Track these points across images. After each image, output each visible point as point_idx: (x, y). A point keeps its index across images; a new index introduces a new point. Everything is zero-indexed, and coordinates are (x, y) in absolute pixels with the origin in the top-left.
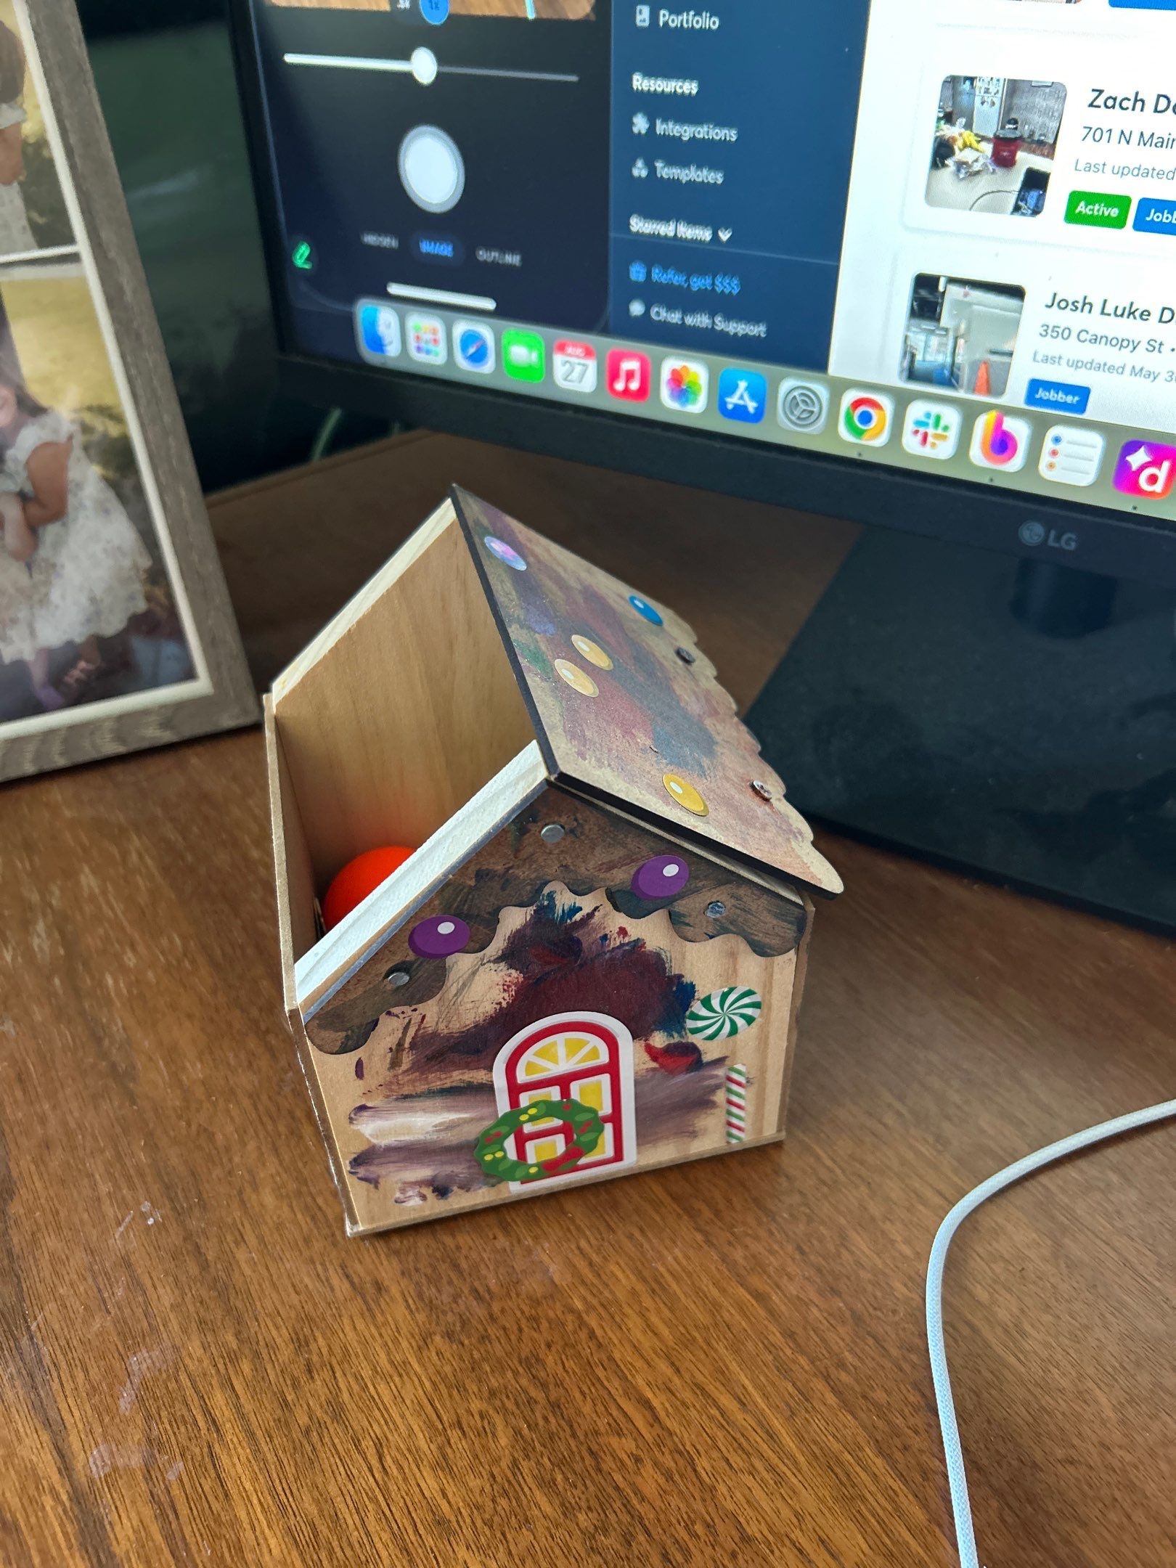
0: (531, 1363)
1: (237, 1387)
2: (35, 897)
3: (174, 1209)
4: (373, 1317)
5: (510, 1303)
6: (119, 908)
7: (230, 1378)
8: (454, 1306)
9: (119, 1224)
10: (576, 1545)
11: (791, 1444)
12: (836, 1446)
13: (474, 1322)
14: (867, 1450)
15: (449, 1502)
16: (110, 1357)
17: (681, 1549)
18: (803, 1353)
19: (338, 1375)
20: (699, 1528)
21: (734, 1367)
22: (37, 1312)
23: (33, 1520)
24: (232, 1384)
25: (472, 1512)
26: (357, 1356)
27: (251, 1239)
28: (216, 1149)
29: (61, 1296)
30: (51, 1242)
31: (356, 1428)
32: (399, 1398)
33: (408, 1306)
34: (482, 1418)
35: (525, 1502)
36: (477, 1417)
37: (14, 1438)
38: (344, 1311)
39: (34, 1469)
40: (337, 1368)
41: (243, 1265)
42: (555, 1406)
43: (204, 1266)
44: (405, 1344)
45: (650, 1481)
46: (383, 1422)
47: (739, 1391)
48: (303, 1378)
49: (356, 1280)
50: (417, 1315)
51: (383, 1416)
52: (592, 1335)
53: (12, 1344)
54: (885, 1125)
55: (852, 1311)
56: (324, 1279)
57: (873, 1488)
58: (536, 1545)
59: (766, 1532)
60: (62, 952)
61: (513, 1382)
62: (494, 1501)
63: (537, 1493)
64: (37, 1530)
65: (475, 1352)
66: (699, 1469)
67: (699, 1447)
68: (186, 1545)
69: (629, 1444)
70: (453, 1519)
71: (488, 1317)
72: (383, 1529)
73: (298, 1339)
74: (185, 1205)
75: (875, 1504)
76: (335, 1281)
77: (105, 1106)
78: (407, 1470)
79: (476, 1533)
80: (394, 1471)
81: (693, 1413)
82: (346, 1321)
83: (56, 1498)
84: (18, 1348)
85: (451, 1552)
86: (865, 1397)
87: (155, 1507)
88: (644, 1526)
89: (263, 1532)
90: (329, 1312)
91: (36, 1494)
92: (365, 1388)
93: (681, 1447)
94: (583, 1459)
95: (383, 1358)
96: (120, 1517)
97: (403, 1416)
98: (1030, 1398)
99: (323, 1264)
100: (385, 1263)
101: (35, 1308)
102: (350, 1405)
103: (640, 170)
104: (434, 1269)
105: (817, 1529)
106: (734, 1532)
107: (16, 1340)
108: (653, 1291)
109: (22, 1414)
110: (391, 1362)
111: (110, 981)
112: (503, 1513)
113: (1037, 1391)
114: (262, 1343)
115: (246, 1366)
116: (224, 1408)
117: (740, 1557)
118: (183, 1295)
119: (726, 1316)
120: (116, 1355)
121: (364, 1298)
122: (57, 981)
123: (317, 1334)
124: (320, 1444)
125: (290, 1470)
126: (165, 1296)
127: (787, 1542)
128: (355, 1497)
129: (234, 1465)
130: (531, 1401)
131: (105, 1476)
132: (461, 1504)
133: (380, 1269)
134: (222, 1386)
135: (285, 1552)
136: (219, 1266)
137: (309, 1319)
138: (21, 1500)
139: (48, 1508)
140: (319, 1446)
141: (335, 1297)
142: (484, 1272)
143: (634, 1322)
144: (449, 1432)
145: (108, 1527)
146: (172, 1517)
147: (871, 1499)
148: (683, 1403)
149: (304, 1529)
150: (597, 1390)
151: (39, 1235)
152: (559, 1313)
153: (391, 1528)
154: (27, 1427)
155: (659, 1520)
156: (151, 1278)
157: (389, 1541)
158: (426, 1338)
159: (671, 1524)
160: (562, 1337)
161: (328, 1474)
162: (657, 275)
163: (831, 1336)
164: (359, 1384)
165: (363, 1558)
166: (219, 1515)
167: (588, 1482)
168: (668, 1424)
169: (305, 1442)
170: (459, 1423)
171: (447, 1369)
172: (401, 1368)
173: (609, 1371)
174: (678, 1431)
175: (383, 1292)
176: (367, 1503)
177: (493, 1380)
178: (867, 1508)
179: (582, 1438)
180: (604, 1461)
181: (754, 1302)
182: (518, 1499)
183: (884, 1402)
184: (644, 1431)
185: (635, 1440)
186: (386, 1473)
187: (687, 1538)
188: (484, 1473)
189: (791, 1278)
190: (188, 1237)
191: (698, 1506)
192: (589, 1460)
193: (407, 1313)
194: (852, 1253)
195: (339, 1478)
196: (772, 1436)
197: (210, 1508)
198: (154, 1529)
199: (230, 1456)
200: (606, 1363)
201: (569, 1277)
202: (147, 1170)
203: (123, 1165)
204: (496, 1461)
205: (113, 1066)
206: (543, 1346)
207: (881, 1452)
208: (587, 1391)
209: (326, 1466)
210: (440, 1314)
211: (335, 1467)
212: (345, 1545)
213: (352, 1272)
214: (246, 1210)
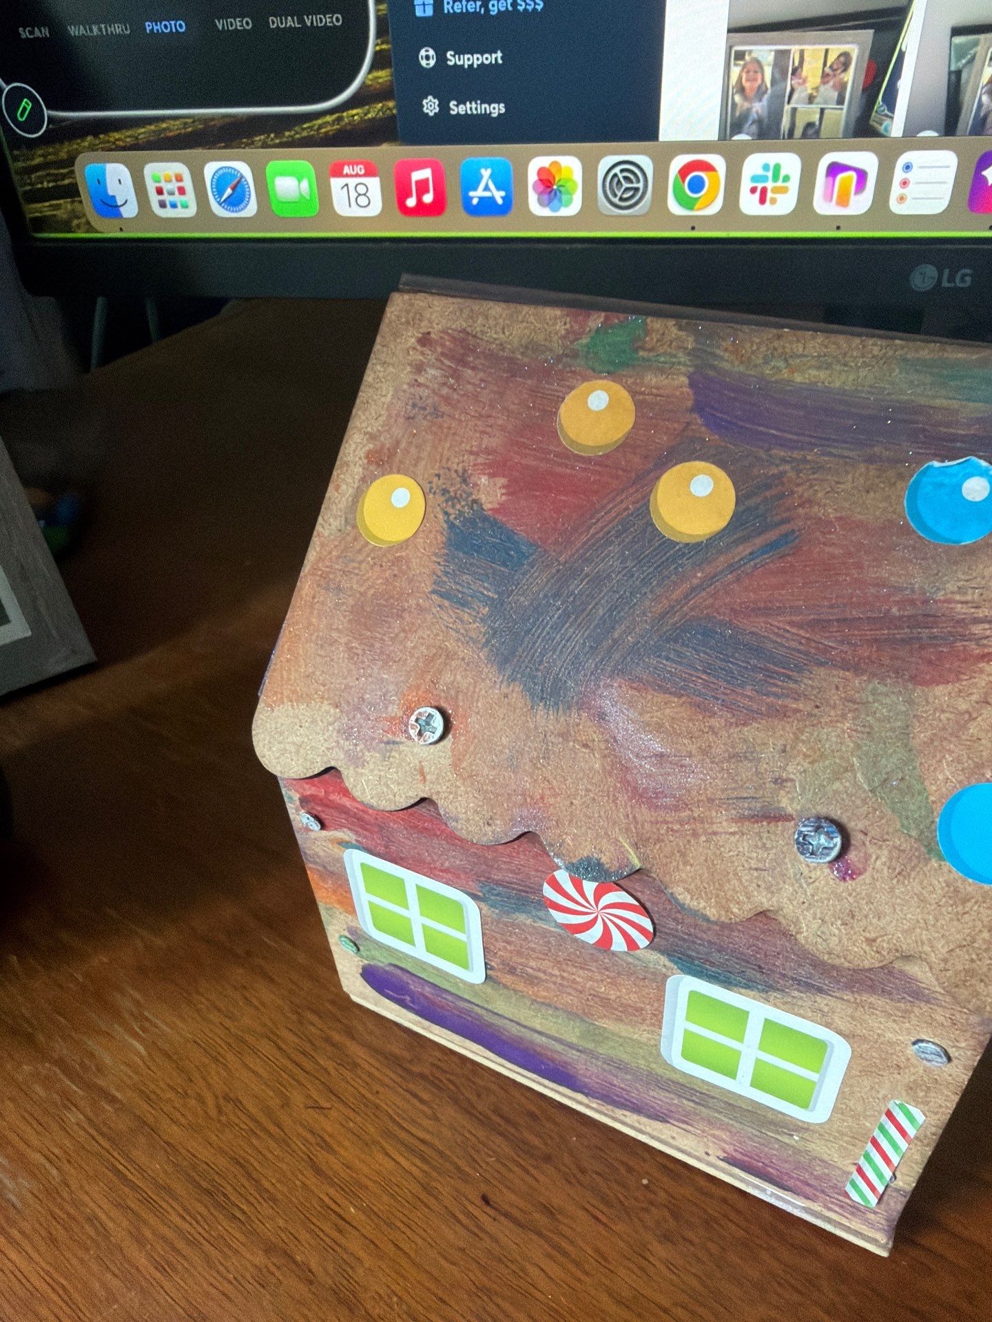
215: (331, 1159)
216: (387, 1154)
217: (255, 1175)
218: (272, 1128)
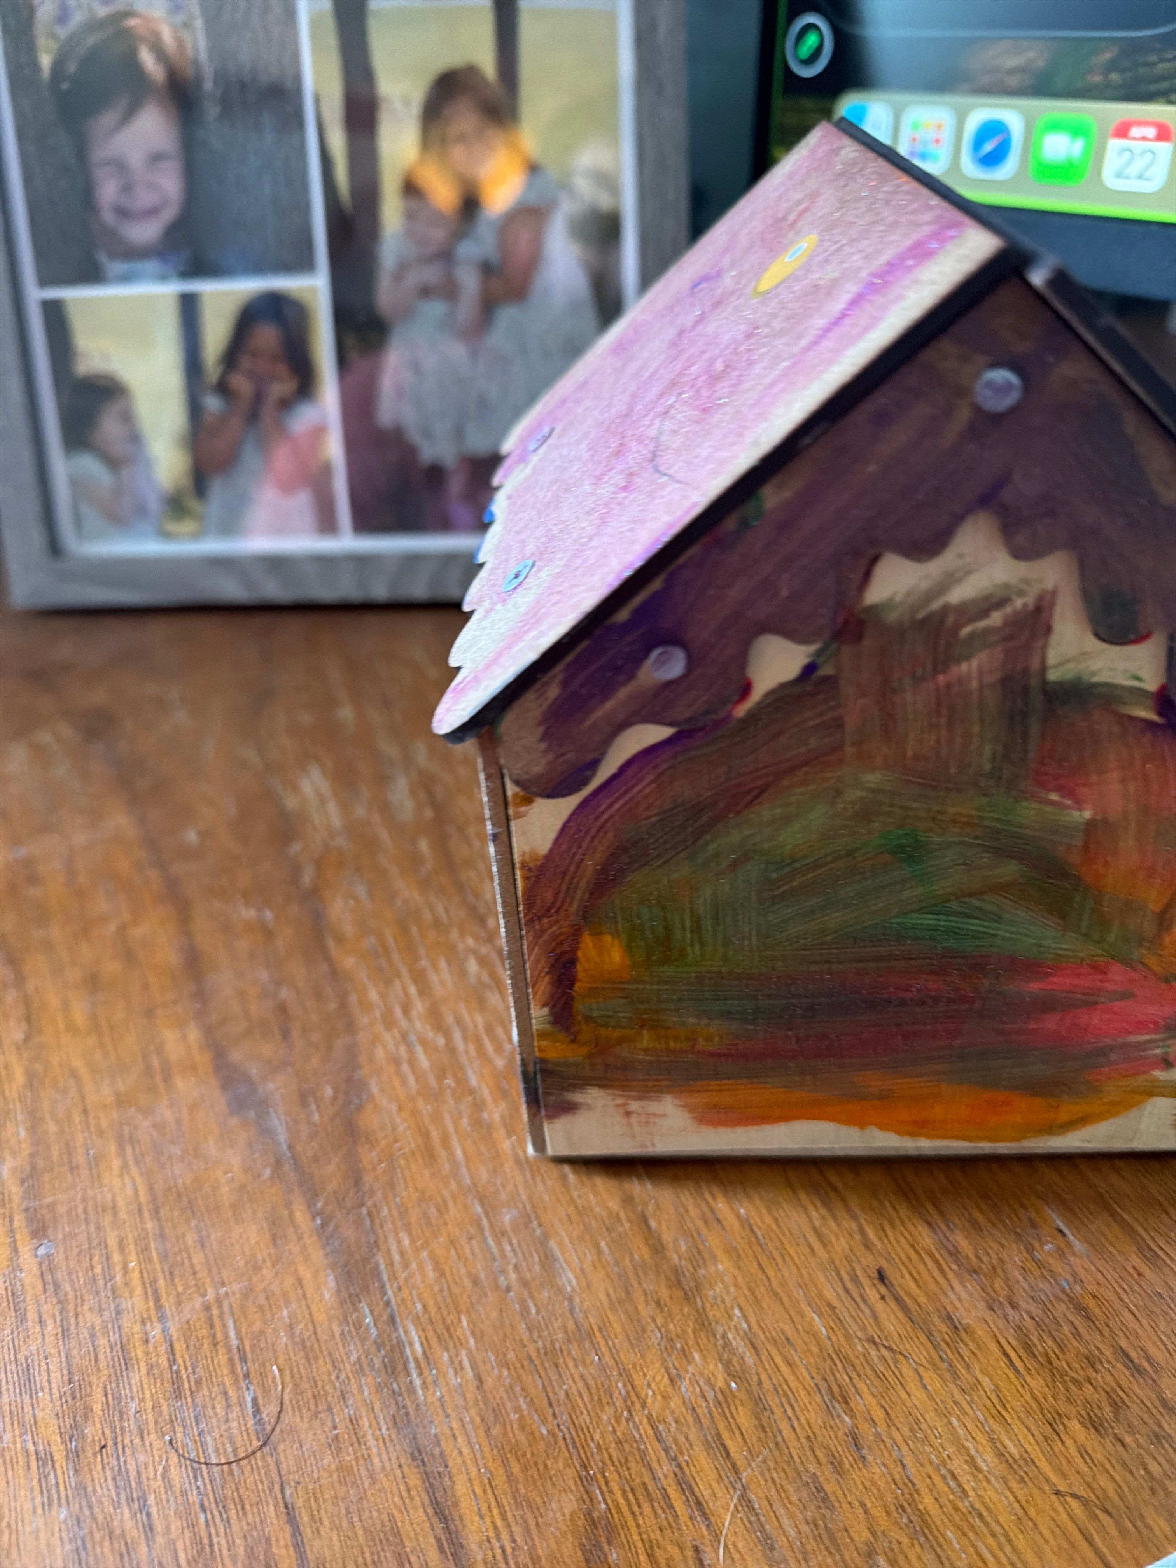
4: (953, 1372)
7: (719, 1435)
8: (1090, 1372)
13: (1135, 1408)
24: (723, 1445)
33: (1011, 1363)
39: (396, 1534)
44: (1019, 1427)
50: (1028, 1378)
65: (1149, 1461)
71: (1157, 1403)
82: (907, 1371)
90: (873, 1353)
104: (1043, 1308)
114: (769, 1388)
115: (746, 1422)
116: (715, 1485)
118: (628, 1287)
121: (929, 1335)
123: (861, 1385)
133: (952, 1295)
134: (707, 1446)
137: (846, 1360)
141: (883, 1330)
142: (1132, 1324)
154: (385, 1455)
158: (1053, 1421)
164: (949, 1485)
171: (1104, 1481)
172: (1022, 1471)
175: (963, 1335)
193: (1012, 1376)
213: (902, 1293)
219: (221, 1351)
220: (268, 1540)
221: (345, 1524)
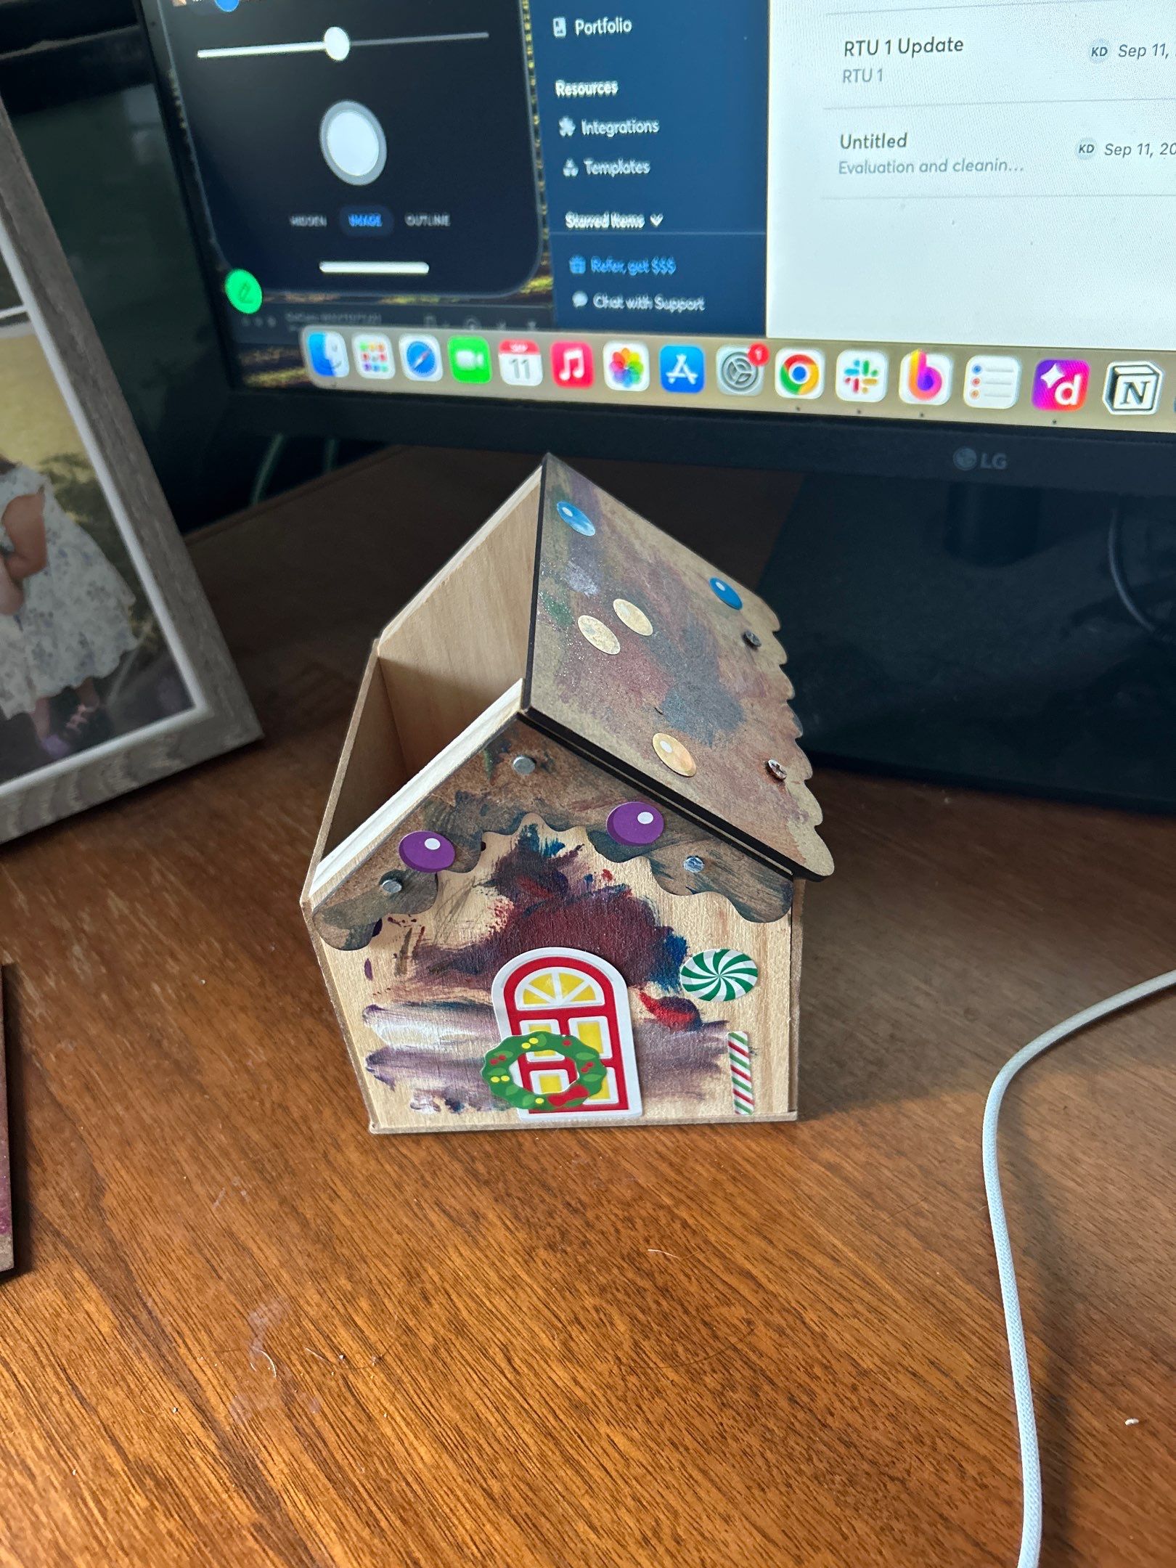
0: (635, 1257)
1: (359, 1322)
2: (67, 925)
3: (264, 1179)
4: (476, 1243)
5: (603, 1210)
6: (152, 923)
7: (350, 1316)
8: (550, 1220)
9: (213, 1200)
10: (708, 1403)
11: (887, 1286)
12: (928, 1281)
13: (573, 1232)
14: (957, 1280)
15: (582, 1388)
16: (231, 1316)
17: (805, 1391)
18: (883, 1209)
19: (454, 1296)
20: (818, 1371)
21: (822, 1231)
22: (150, 1289)
23: (185, 1473)
24: (354, 1321)
25: (605, 1392)
26: (468, 1278)
27: (345, 1193)
28: (294, 1121)
29: (171, 1273)
30: (150, 1227)
31: (480, 1339)
32: (515, 1307)
33: (508, 1228)
34: (597, 1311)
35: (653, 1376)
36: (593, 1312)
37: (152, 1404)
38: (447, 1243)
39: (177, 1428)
40: (451, 1291)
41: (342, 1217)
42: (664, 1291)
43: (305, 1224)
44: (511, 1261)
45: (765, 1338)
46: (504, 1330)
47: (829, 1250)
48: (421, 1305)
49: (454, 1214)
50: (517, 1234)
51: (503, 1324)
52: (685, 1225)
53: (131, 1321)
54: (918, 1006)
55: (920, 1167)
56: (421, 1216)
57: (968, 1311)
58: (670, 1409)
59: (879, 1363)
60: (104, 970)
61: (622, 1278)
62: (624, 1379)
63: (661, 1365)
64: (191, 1481)
65: (579, 1257)
66: (807, 1320)
67: (803, 1303)
68: (340, 1468)
69: (739, 1311)
70: (589, 1401)
71: (585, 1225)
72: (524, 1421)
73: (409, 1272)
74: (274, 1174)
75: (972, 1324)
76: (433, 1217)
77: (177, 1101)
78: (536, 1367)
79: (614, 1411)
80: (525, 1369)
81: (793, 1276)
82: (451, 1250)
83: (205, 1449)
84: (138, 1323)
85: (592, 1429)
86: (945, 1236)
87: (302, 1439)
88: (767, 1378)
89: (411, 1444)
90: (433, 1245)
91: (184, 1450)
92: (481, 1304)
93: (787, 1305)
94: (698, 1330)
95: (493, 1276)
96: (270, 1455)
97: (523, 1322)
98: (1094, 1213)
99: (418, 1204)
100: (477, 1193)
101: (148, 1286)
102: (471, 1320)
103: (570, 170)
104: (524, 1191)
105: (925, 1353)
106: (851, 1368)
107: (134, 1317)
108: (734, 1178)
109: (154, 1381)
110: (502, 1278)
111: (156, 988)
112: (635, 1389)
113: (1098, 1207)
114: (375, 1282)
115: (364, 1304)
116: (351, 1343)
117: (860, 1388)
118: (290, 1252)
119: (805, 1188)
120: (236, 1314)
121: (463, 1227)
122: (104, 997)
123: (426, 1265)
124: (449, 1358)
125: (426, 1385)
126: (270, 1257)
127: (899, 1368)
128: (492, 1398)
129: (371, 1390)
130: (640, 1291)
131: (249, 1421)
132: (593, 1387)
133: (475, 1200)
134: (345, 1324)
135: (436, 1456)
136: (319, 1222)
137: (415, 1253)
138: (169, 1457)
139: (198, 1460)
140: (448, 1360)
141: (437, 1231)
142: (573, 1186)
143: (721, 1206)
144: (569, 1328)
145: (260, 1465)
146: (320, 1445)
147: (968, 1320)
148: (782, 1269)
149: (449, 1433)
150: (699, 1270)
151: (137, 1222)
152: (651, 1211)
153: (533, 1419)
154: (162, 1392)
155: (780, 1371)
156: (255, 1242)
157: (532, 1430)
158: (530, 1252)
159: (791, 1371)
160: (658, 1231)
161: (463, 1382)
162: (596, 265)
163: (905, 1191)
164: (476, 1302)
165: (511, 1449)
166: (366, 1436)
167: (708, 1349)
168: (771, 1287)
169: (435, 1360)
170: (577, 1319)
171: (556, 1275)
172: (513, 1283)
173: (708, 1253)
174: (782, 1293)
175: (481, 1220)
176: (505, 1401)
177: (601, 1278)
178: (967, 1329)
179: (694, 1313)
180: (720, 1329)
181: (828, 1173)
182: (645, 1374)
183: (962, 1237)
184: (750, 1298)
185: (744, 1306)
186: (518, 1373)
187: (808, 1380)
188: (610, 1358)
189: (857, 1148)
190: (283, 1201)
191: (813, 1351)
192: (704, 1331)
193: (508, 1234)
194: (908, 1117)
195: (474, 1384)
196: (868, 1283)
197: (356, 1431)
198: (305, 1458)
199: (366, 1384)
200: (703, 1246)
201: (653, 1179)
202: (231, 1150)
203: (206, 1149)
204: (620, 1345)
205: (177, 1063)
206: (641, 1242)
207: (970, 1280)
208: (690, 1273)
209: (459, 1375)
210: (540, 1231)
211: (467, 1376)
212: (492, 1441)
213: (447, 1208)
214: (334, 1170)
215: (339, 1156)
216: (377, 1159)
217: (286, 1156)
218: (304, 1128)
219: (48, 1369)
220: (103, 1457)
221: (147, 1434)
